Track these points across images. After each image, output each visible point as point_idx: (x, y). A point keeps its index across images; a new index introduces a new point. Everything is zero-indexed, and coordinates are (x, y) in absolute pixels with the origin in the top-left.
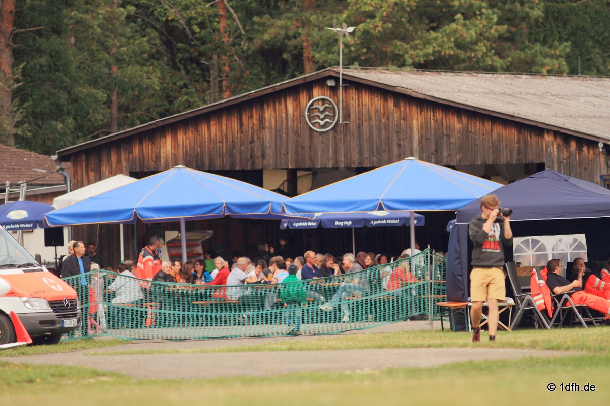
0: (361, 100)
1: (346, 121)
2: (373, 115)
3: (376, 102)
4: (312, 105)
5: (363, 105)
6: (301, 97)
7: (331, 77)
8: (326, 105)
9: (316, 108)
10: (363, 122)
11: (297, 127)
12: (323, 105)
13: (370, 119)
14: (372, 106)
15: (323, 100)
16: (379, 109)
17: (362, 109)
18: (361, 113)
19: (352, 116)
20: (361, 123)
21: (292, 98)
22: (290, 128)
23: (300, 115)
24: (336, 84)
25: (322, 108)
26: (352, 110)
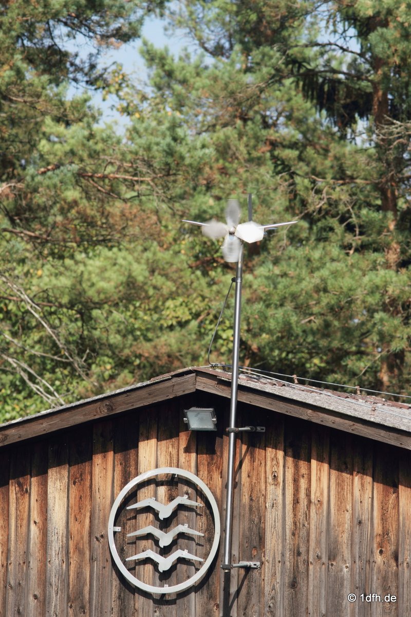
0: (303, 483)
1: (250, 558)
2: (345, 538)
3: (357, 493)
4: (132, 497)
5: (310, 502)
6: (97, 470)
7: (200, 399)
8: (183, 500)
9: (148, 509)
10: (307, 563)
11: (79, 574)
12: (171, 498)
13: (332, 555)
14: (340, 508)
15: (173, 482)
16: (365, 517)
17: (307, 516)
18: (303, 533)
19: (272, 542)
20: (302, 567)
21: (65, 473)
22: (54, 580)
23: (91, 533)
24: (217, 425)
25: (165, 512)
26: (272, 518)
